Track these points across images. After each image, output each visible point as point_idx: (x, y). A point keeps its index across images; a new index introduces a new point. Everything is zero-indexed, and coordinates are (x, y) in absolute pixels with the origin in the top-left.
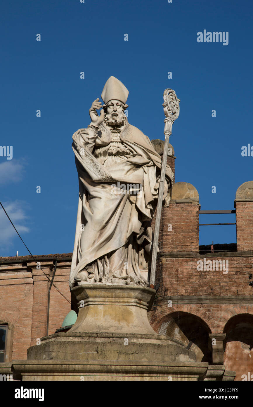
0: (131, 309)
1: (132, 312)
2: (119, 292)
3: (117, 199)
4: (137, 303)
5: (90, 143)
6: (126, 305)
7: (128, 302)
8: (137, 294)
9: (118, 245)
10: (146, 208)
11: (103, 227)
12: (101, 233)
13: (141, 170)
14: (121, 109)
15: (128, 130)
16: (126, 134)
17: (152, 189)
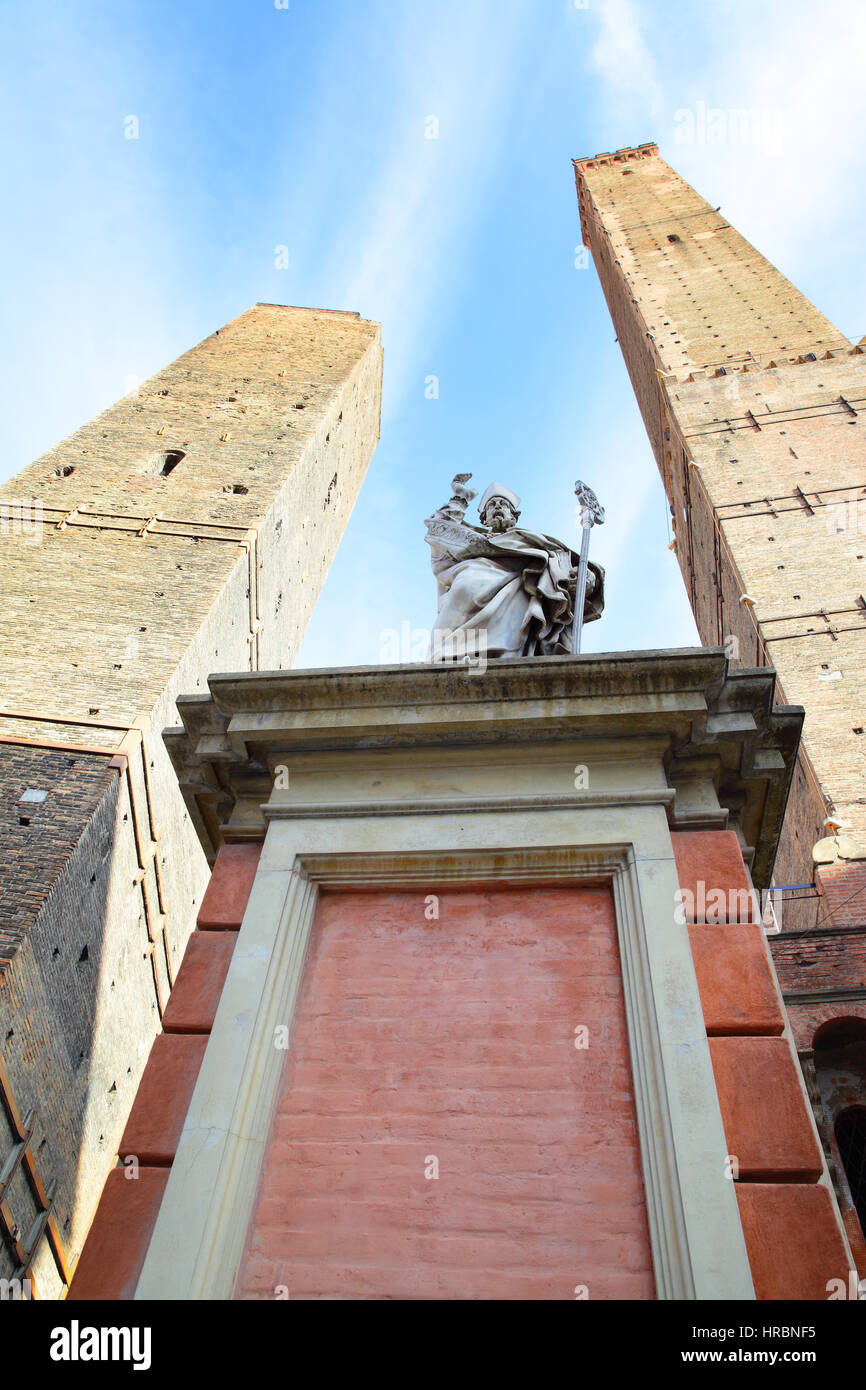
10: (557, 590)
11: (472, 607)
12: (469, 617)
14: (509, 510)
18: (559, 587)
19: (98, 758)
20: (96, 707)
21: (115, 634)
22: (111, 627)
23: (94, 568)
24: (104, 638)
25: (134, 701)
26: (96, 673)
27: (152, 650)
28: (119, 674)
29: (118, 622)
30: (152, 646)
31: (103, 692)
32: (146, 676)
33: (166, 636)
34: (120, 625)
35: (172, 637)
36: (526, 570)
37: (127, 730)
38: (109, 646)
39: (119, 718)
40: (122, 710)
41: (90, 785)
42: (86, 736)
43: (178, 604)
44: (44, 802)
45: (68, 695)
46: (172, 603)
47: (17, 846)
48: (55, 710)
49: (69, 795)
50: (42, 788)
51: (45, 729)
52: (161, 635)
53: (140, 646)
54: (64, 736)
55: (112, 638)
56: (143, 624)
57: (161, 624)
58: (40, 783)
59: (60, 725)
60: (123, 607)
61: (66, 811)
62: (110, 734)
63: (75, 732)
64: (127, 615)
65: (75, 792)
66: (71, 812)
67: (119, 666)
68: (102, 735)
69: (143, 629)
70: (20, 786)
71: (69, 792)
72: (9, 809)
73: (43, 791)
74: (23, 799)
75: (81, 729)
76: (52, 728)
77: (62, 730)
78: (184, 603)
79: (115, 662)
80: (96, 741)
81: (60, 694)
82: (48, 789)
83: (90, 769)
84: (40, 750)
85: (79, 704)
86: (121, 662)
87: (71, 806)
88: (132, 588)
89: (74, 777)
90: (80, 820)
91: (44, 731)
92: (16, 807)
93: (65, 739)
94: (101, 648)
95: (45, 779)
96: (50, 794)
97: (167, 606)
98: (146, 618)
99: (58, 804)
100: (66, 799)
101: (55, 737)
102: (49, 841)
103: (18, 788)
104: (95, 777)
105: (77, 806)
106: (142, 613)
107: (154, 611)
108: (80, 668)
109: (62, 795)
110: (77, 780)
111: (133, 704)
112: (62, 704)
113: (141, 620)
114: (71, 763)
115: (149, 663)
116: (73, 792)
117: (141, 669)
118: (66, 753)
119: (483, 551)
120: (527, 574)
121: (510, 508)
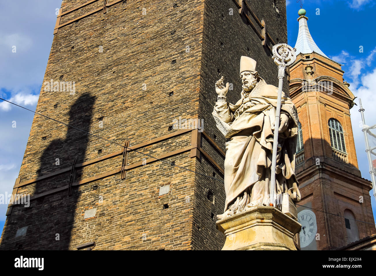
0: (254, 229)
1: (255, 231)
2: (244, 219)
3: (242, 144)
4: (258, 222)
5: (222, 111)
6: (251, 227)
7: (251, 224)
8: (256, 215)
9: (253, 180)
10: (267, 142)
11: (234, 170)
12: (235, 176)
13: (262, 115)
14: (251, 76)
15: (260, 89)
16: (257, 92)
17: (272, 125)
18: (267, 140)
19: (184, 155)
21: (162, 72)
22: (158, 69)
23: (134, 31)
24: (158, 78)
25: (188, 111)
26: (163, 103)
27: (184, 73)
28: (174, 97)
29: (160, 63)
30: (183, 70)
31: (171, 113)
32: (187, 92)
33: (188, 60)
34: (162, 64)
35: (190, 59)
36: (254, 133)
37: (191, 131)
38: (163, 82)
41: (186, 172)
42: (174, 144)
43: (185, 34)
44: (170, 192)
45: (156, 123)
46: (182, 34)
47: (168, 221)
48: (154, 136)
49: (180, 182)
50: (166, 184)
51: (153, 149)
52: (185, 60)
53: (177, 73)
54: (164, 149)
55: (162, 76)
56: (173, 58)
57: (182, 52)
58: (164, 181)
59: (159, 144)
60: (159, 52)
61: (182, 192)
62: (184, 138)
63: (168, 144)
64: (163, 56)
65: (182, 180)
66: (184, 192)
67: (172, 92)
68: (181, 140)
69: (174, 62)
70: (156, 187)
71: (179, 181)
72: (157, 202)
73: (167, 186)
74: (160, 194)
75: (170, 141)
76: (157, 147)
77: (161, 146)
78: (188, 31)
79: (169, 91)
80: (180, 145)
81: (152, 125)
82: (169, 183)
83: (183, 163)
84: (157, 163)
85: (162, 126)
86: (172, 90)
87: (182, 188)
88: (158, 35)
89: (177, 171)
90: (190, 194)
91: (154, 151)
92: (159, 200)
93: (165, 151)
94: (159, 85)
95: (165, 178)
96: (171, 186)
97: (180, 38)
98: (173, 53)
99: (177, 189)
100: (179, 185)
101: (160, 152)
102: (181, 212)
103: (156, 189)
104: (187, 166)
105: (185, 187)
106: (170, 50)
107: (175, 45)
108: (154, 104)
109: (176, 184)
110: (180, 172)
111: (188, 113)
112: (155, 131)
113: (171, 55)
114: (173, 163)
115: (186, 83)
116: (181, 180)
117: (183, 89)
118: (169, 159)
119: (233, 134)
120: (255, 135)
121: (251, 74)
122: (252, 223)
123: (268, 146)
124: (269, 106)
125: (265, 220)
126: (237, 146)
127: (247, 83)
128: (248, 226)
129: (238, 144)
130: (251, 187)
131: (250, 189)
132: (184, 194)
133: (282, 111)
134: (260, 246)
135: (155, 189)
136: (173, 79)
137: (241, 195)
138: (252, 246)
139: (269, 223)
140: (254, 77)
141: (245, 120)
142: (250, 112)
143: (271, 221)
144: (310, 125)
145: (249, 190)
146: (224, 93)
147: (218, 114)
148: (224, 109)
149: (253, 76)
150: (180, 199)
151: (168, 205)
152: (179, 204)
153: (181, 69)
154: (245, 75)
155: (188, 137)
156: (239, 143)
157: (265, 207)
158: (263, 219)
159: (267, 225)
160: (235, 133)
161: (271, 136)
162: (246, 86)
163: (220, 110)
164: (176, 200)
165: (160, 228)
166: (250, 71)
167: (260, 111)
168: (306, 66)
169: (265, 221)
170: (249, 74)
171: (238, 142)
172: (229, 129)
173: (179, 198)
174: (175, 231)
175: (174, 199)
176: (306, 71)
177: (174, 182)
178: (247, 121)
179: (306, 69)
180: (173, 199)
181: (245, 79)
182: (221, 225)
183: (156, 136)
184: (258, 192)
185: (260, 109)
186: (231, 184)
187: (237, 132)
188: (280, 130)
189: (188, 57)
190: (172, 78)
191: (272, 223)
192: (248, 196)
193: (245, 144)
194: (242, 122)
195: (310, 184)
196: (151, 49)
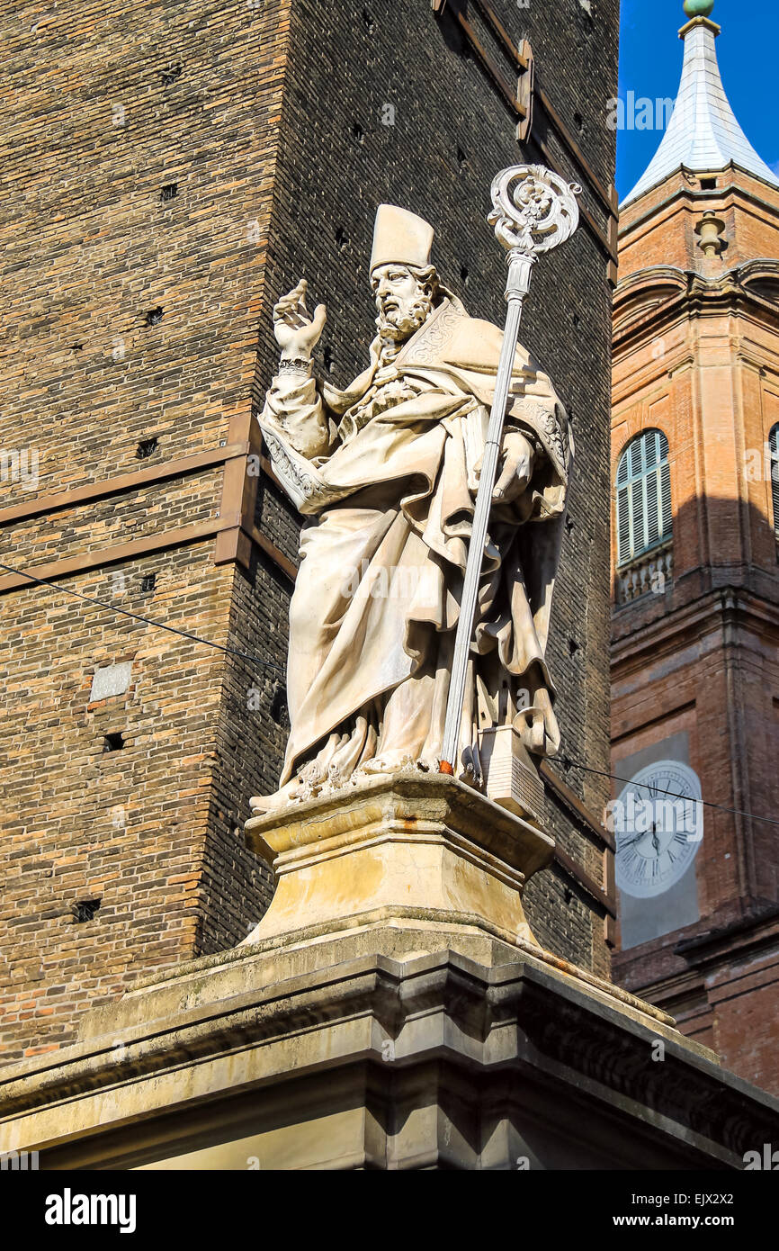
0: (379, 855)
1: (380, 863)
2: (344, 815)
3: (356, 541)
4: (395, 830)
5: (293, 412)
6: (367, 847)
8: (387, 804)
9: (390, 674)
10: (448, 538)
11: (323, 635)
12: (325, 657)
13: (437, 433)
14: (409, 283)
15: (439, 336)
16: (429, 347)
17: (472, 475)
18: (450, 530)
19: (192, 551)
20: (149, 431)
21: (121, 230)
22: (111, 215)
24: (106, 251)
25: (214, 386)
27: (205, 238)
28: (164, 331)
29: (115, 193)
30: (202, 227)
31: (151, 391)
32: (216, 313)
33: (223, 186)
34: (124, 199)
35: (233, 185)
36: (405, 501)
37: (222, 463)
38: (123, 269)
39: (199, 442)
40: (199, 420)
41: (197, 618)
42: (157, 509)
43: (216, 82)
44: (133, 688)
45: (90, 428)
46: (204, 84)
47: (120, 796)
48: (81, 475)
49: (169, 655)
50: (119, 660)
51: (77, 524)
52: (211, 189)
53: (180, 238)
54: (116, 527)
55: (123, 244)
56: (168, 177)
57: (201, 157)
58: (111, 648)
59: (101, 505)
60: (113, 148)
61: (175, 692)
62: (196, 487)
63: (133, 509)
64: (128, 168)
65: (179, 644)
66: (184, 690)
67: (158, 312)
68: (181, 494)
69: (170, 191)
70: (82, 670)
71: (167, 649)
72: (81, 725)
73: (123, 665)
74: (96, 695)
75: (141, 497)
76: (91, 518)
77: (108, 515)
78: (228, 74)
79: (147, 307)
80: (175, 513)
81: (76, 432)
82: (130, 657)
83: (186, 582)
84: (88, 579)
85: (114, 441)
86: (158, 302)
87: (179, 676)
88: (112, 82)
89: (164, 612)
90: (206, 701)
91: (79, 531)
92: (91, 716)
93: (120, 534)
94: (110, 281)
95: (117, 638)
96: (136, 666)
97: (197, 100)
98: (168, 155)
99: (157, 681)
100: (168, 663)
101: (102, 537)
102: (168, 765)
103: (79, 675)
104: (201, 595)
105: (190, 673)
106: (156, 145)
107: (178, 127)
108: (89, 351)
109: (156, 659)
110: (172, 617)
111: (215, 396)
112: (88, 455)
113: (160, 167)
114: (149, 582)
115: (212, 277)
116: (173, 646)
117: (201, 299)
118: (134, 564)
119: (328, 499)
120: (410, 506)
121: (410, 277)
122: (372, 831)
123: (452, 552)
124: (466, 401)
125: (418, 822)
126: (341, 547)
127: (392, 310)
128: (357, 840)
129: (343, 539)
130: (385, 697)
131: (378, 705)
132: (185, 698)
133: (510, 423)
134: (386, 918)
135: (75, 677)
136: (165, 260)
137: (345, 728)
138: (361, 918)
139: (436, 833)
140: (420, 288)
141: (373, 451)
142: (396, 422)
143: (443, 827)
144: (701, 446)
145: (374, 711)
146: (304, 345)
147: (281, 424)
148: (303, 403)
149: (419, 283)
150: (166, 718)
151: (124, 736)
152: (165, 734)
153: (194, 222)
154: (390, 277)
155: (210, 485)
156: (348, 536)
157: (423, 776)
158: (412, 819)
159: (426, 842)
160: (335, 497)
161: (463, 516)
162: (388, 321)
163: (287, 408)
164: (152, 720)
165: (88, 820)
166: (408, 264)
167: (431, 418)
168: (699, 217)
169: (420, 825)
170: (405, 277)
171: (344, 531)
172: (314, 481)
173: (166, 711)
174: (143, 835)
175: (147, 716)
176: (698, 238)
177: (148, 653)
178: (379, 456)
179: (698, 231)
180: (141, 716)
181: (389, 294)
182: (264, 836)
183: (92, 474)
184: (406, 720)
185: (433, 413)
186: (311, 685)
187: (344, 495)
188: (497, 492)
189: (223, 177)
190: (159, 256)
191: (445, 834)
192: (370, 731)
193: (367, 541)
194: (363, 455)
195: (687, 667)
196: (84, 134)
